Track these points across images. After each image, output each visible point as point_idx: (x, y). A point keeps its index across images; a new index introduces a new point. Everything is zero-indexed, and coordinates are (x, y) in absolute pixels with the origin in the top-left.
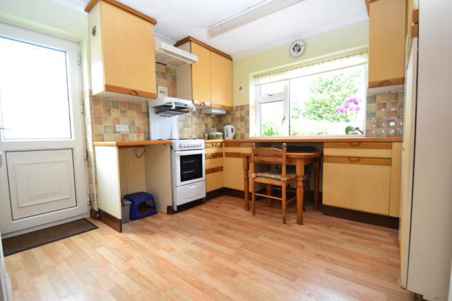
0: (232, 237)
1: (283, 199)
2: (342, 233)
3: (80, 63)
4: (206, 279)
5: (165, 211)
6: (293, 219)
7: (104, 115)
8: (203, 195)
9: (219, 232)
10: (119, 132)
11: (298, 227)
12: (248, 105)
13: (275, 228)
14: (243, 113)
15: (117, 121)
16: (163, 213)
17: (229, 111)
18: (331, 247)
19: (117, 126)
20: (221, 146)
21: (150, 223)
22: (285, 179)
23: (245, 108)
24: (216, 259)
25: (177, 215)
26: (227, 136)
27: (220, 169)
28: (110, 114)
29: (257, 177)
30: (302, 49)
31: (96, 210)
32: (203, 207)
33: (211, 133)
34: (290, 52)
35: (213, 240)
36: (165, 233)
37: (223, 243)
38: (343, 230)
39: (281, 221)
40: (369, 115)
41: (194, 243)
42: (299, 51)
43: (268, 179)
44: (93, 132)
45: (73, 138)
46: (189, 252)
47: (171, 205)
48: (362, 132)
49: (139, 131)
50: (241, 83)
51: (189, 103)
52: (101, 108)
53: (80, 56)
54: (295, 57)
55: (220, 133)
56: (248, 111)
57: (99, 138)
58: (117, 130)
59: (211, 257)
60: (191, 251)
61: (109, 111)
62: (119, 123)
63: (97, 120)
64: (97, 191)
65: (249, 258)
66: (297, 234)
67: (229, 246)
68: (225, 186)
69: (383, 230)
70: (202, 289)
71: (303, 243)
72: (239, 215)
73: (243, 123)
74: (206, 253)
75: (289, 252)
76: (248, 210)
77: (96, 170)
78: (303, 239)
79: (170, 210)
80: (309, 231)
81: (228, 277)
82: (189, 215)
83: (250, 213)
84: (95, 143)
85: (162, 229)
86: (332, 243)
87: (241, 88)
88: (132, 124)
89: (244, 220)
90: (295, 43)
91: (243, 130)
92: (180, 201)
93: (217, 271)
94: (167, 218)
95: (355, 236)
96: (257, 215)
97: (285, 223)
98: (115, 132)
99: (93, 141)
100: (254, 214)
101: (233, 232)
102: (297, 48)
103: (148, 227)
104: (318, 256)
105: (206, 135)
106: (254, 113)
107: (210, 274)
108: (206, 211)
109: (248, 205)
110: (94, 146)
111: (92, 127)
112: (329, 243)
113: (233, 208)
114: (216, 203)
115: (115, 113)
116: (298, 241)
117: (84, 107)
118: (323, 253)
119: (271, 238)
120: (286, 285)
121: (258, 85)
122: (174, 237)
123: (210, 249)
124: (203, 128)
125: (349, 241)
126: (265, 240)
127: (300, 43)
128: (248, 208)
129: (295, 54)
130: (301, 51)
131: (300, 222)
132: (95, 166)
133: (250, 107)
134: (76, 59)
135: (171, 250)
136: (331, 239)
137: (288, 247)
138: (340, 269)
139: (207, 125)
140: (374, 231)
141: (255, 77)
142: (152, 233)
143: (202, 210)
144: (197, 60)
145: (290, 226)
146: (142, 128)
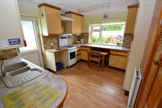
0: (86, 75)
1: (99, 65)
2: (113, 74)
3: (37, 24)
4: (82, 86)
5: (66, 68)
6: (101, 70)
7: (46, 41)
8: (76, 62)
9: (82, 74)
10: (51, 46)
11: (102, 72)
12: (88, 33)
13: (96, 72)
14: (87, 35)
15: (50, 42)
16: (65, 68)
17: (82, 34)
18: (109, 78)
19: (50, 44)
20: (80, 47)
21: (63, 72)
22: (99, 60)
23: (87, 34)
24: (83, 82)
25: (69, 68)
26: (82, 42)
27: (80, 54)
28: (48, 41)
29: (92, 59)
30: (107, 17)
31: (47, 68)
32: (76, 66)
33: (76, 42)
34: (103, 17)
35: (81, 77)
36: (68, 75)
37: (84, 77)
38: (113, 73)
39: (98, 70)
40: (124, 41)
41: (77, 77)
42: (106, 17)
43: (95, 59)
44: (44, 47)
45: (38, 49)
46: (76, 80)
47: (67, 66)
48: (121, 45)
49: (56, 44)
50: (86, 25)
51: (71, 35)
52: (45, 39)
53: (37, 22)
54: (104, 19)
55: (79, 42)
56: (88, 35)
57: (46, 48)
58: (50, 45)
59: (82, 81)
60: (77, 80)
61: (48, 39)
62: (50, 43)
63: (45, 43)
64: (47, 63)
65: (90, 81)
66: (102, 74)
67: (85, 78)
68: (81, 59)
69: (122, 73)
70: (82, 89)
71: (103, 77)
72: (86, 68)
73: (87, 39)
74: (80, 80)
75: (100, 79)
76: (89, 67)
77: (46, 58)
78: (103, 76)
79: (67, 68)
80: (105, 73)
81: (87, 86)
82: (73, 69)
83: (89, 68)
84: (45, 50)
85: (67, 73)
86: (110, 77)
87: (86, 27)
88: (54, 43)
89: (88, 70)
90: (105, 15)
91: (87, 41)
92: (70, 65)
93: (84, 85)
94: (67, 70)
95: (115, 74)
96: (91, 68)
97: (99, 71)
98: (50, 46)
99: (44, 49)
100: (90, 68)
101: (86, 74)
102: (105, 16)
103: (63, 73)
104: (106, 80)
105: (75, 42)
106: (90, 35)
107: (83, 85)
108: (77, 67)
109: (89, 65)
110: (45, 51)
111: (44, 45)
112: (109, 76)
113: (84, 66)
114: (79, 64)
115: (49, 40)
116: (102, 76)
117: (40, 39)
118: (108, 79)
119: (96, 76)
120: (99, 87)
121: (92, 26)
122: (71, 76)
123: (81, 79)
124: (74, 40)
125: (114, 76)
126: (94, 76)
127: (107, 15)
128: (88, 66)
129: (105, 18)
130: (107, 18)
131: (103, 71)
132: (46, 57)
133: (89, 34)
134: (36, 23)
135: (72, 80)
136: (110, 76)
137: (100, 78)
138: (111, 83)
139: (75, 39)
140: (120, 73)
141: (91, 23)
142: (65, 75)
143: (75, 67)
144: (73, 20)
145: (100, 72)
146: (57, 43)
